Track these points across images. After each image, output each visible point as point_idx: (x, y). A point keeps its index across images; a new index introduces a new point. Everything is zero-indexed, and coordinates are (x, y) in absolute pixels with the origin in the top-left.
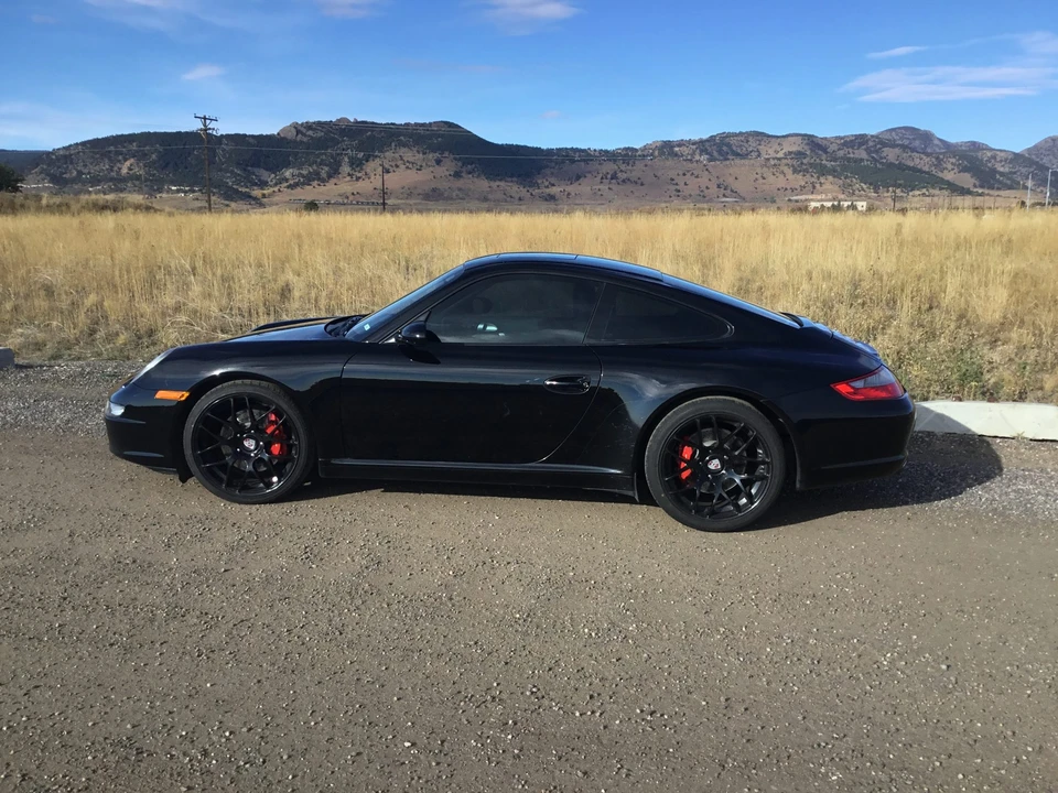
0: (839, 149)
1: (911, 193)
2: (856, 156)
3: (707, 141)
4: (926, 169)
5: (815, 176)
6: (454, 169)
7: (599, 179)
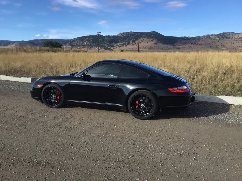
3: (219, 34)
6: (156, 42)
7: (191, 44)
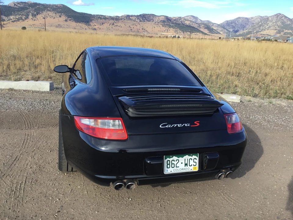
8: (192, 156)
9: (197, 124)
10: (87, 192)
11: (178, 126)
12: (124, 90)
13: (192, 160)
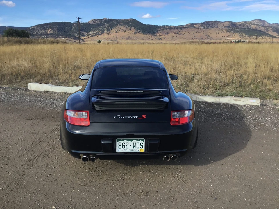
0: (239, 26)
1: (259, 38)
2: (244, 27)
3: (203, 23)
4: (263, 31)
5: (233, 33)
6: (134, 31)
7: (173, 34)
8: (139, 141)
9: (144, 117)
10: (76, 165)
11: (128, 118)
12: (99, 91)
13: (139, 144)
